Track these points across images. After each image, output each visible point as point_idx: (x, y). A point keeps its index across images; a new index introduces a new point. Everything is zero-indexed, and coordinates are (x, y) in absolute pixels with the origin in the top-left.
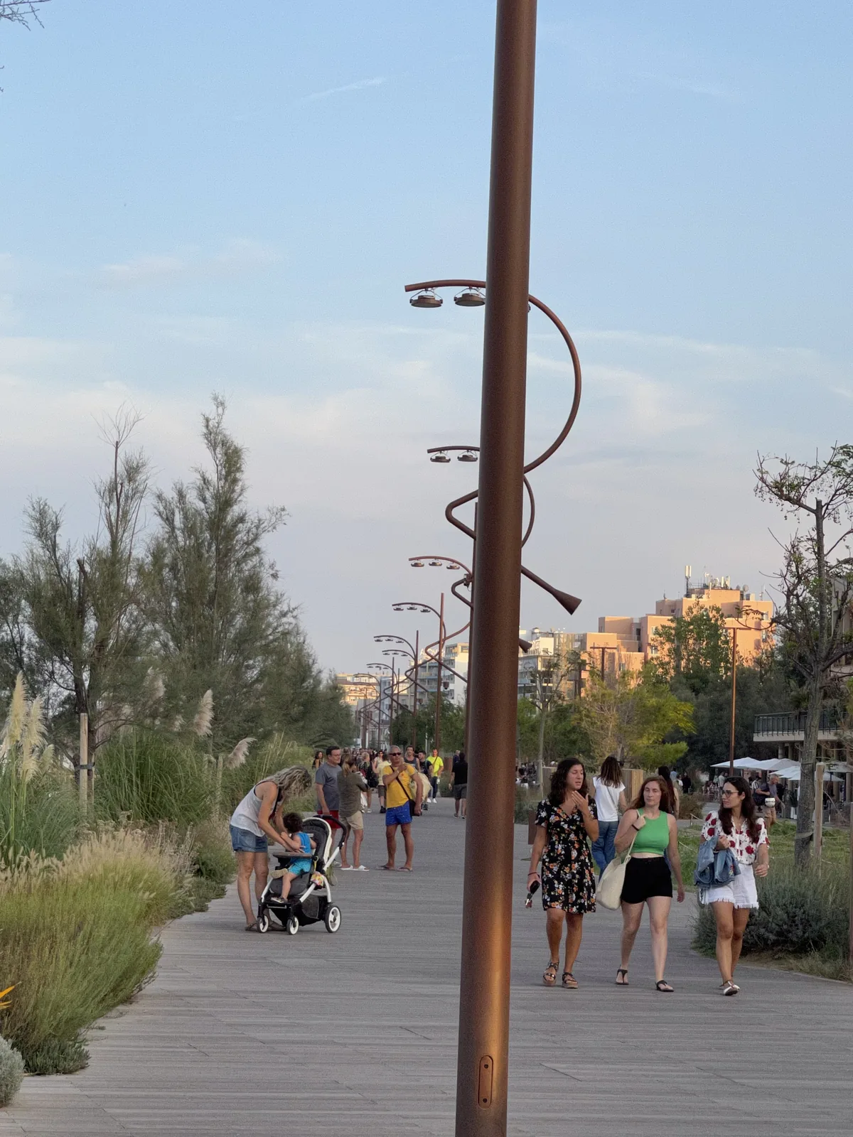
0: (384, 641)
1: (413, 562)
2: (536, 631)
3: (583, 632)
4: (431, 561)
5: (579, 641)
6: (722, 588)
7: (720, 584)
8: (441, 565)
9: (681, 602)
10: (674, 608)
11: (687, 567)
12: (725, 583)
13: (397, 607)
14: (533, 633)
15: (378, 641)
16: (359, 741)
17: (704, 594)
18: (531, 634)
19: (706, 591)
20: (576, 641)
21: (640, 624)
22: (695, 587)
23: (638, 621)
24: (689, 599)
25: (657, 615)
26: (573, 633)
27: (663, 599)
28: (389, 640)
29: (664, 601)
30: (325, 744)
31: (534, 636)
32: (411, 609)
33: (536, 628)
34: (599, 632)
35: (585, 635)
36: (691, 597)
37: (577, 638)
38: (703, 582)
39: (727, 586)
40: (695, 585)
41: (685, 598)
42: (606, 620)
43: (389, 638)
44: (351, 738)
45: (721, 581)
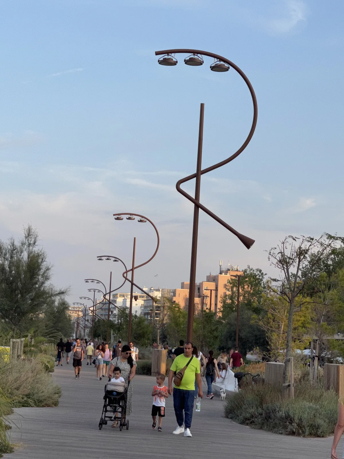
0: (90, 282)
1: (116, 217)
2: (152, 288)
3: (174, 289)
4: (128, 216)
5: (172, 292)
6: (236, 271)
7: (235, 269)
8: (134, 219)
9: (218, 276)
10: (214, 279)
11: (221, 261)
12: (237, 268)
13: (100, 258)
14: (151, 289)
15: (87, 282)
16: (74, 335)
17: (228, 273)
18: (149, 289)
19: (229, 272)
20: (171, 292)
21: (200, 285)
22: (224, 270)
23: (198, 284)
24: (221, 275)
25: (207, 282)
26: (170, 289)
27: (210, 275)
28: (92, 282)
29: (210, 276)
30: (55, 335)
31: (151, 290)
32: (108, 259)
33: (152, 287)
34: (181, 288)
35: (175, 290)
36: (222, 274)
37: (171, 291)
38: (227, 268)
39: (238, 270)
40: (224, 269)
41: (219, 275)
42: (185, 283)
43: (93, 281)
44: (71, 333)
45: (235, 267)
